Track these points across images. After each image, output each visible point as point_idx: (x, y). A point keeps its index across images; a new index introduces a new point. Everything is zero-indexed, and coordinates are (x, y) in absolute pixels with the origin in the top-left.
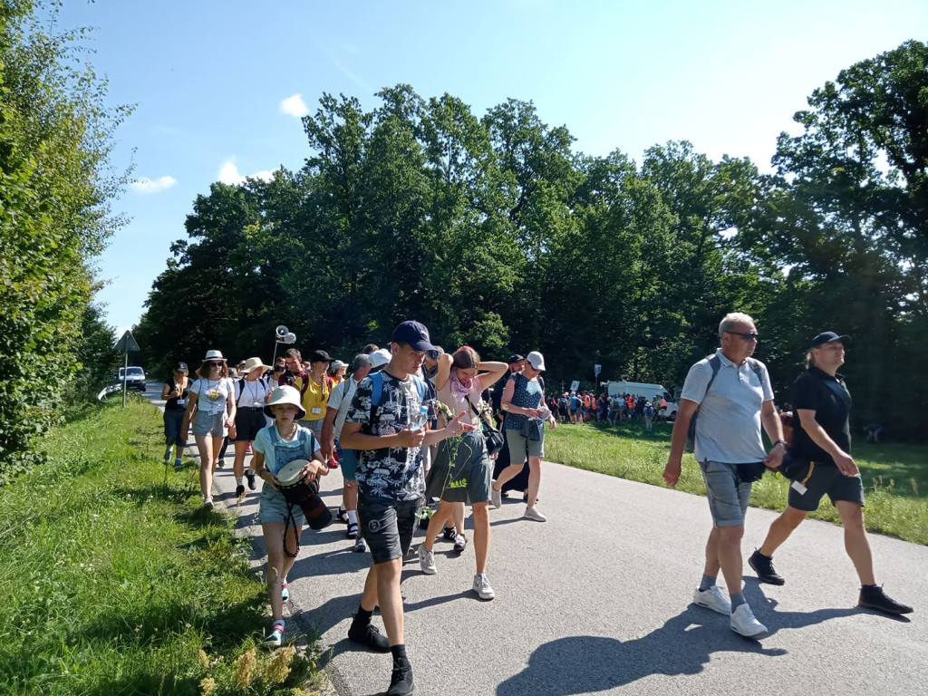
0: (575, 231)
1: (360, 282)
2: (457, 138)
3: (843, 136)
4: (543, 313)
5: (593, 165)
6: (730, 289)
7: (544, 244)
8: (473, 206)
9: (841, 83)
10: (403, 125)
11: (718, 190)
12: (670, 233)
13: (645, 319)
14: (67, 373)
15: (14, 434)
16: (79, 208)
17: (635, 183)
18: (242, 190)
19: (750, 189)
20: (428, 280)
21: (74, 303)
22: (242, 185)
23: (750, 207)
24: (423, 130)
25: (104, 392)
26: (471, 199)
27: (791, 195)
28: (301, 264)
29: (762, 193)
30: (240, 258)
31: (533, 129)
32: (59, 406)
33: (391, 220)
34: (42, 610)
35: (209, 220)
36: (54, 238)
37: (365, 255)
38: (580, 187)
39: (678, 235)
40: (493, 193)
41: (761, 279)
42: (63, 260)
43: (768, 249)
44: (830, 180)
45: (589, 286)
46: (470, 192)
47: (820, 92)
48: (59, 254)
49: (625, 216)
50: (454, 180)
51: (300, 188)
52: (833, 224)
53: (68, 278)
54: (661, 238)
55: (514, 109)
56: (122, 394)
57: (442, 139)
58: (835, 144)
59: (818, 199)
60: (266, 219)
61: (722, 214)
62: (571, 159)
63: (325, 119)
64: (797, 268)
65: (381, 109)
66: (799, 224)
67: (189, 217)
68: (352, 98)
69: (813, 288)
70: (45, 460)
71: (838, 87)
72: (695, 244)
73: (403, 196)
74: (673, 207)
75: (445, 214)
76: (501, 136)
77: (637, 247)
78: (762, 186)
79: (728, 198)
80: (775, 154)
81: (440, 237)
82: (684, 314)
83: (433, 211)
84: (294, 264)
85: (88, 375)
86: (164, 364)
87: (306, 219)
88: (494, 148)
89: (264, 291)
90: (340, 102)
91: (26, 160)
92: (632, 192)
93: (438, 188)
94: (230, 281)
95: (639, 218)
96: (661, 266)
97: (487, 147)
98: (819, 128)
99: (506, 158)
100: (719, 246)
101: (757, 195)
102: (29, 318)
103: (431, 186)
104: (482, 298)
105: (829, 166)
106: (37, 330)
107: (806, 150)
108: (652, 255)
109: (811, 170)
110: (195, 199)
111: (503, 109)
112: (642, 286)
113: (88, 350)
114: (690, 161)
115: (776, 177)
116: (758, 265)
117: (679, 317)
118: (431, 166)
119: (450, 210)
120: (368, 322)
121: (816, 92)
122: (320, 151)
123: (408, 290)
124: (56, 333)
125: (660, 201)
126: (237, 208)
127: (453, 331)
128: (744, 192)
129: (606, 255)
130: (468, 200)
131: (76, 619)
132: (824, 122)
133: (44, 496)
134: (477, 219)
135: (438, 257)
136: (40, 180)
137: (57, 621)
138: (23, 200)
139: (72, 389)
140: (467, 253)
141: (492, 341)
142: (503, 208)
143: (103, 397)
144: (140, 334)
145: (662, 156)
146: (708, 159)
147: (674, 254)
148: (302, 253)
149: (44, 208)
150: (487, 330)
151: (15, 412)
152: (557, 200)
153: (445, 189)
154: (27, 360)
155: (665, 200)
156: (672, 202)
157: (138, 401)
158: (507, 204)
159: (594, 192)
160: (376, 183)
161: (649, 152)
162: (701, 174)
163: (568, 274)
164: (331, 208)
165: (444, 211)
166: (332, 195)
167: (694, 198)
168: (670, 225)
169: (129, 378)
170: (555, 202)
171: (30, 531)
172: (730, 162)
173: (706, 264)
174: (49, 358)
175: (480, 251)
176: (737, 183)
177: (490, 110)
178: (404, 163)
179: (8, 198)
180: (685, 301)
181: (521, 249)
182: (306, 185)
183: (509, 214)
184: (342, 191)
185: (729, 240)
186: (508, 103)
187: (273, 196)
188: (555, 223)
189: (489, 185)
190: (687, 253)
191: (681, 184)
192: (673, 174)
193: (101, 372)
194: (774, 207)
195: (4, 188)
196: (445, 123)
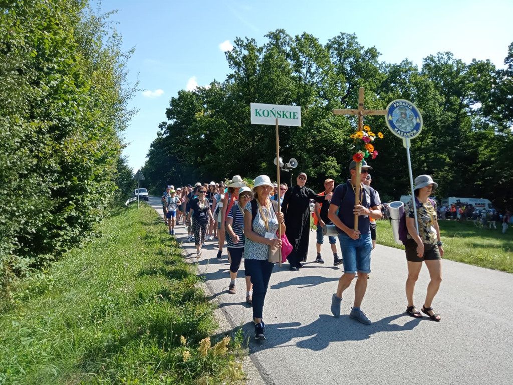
0: (381, 108)
1: (257, 142)
2: (311, 57)
5: (391, 69)
6: (477, 140)
8: (320, 96)
10: (279, 52)
11: (469, 81)
12: (439, 107)
13: (424, 158)
14: (111, 191)
15: (86, 222)
16: (113, 105)
17: (418, 78)
18: (194, 93)
19: (490, 79)
20: (294, 139)
21: (112, 155)
22: (194, 91)
23: (489, 90)
24: (291, 54)
25: (128, 202)
26: (319, 92)
28: (225, 133)
29: (498, 81)
30: (194, 130)
31: (355, 49)
32: (107, 208)
34: (103, 311)
35: (178, 110)
36: (101, 121)
37: (259, 127)
38: (384, 82)
39: (444, 108)
40: (331, 88)
41: (496, 134)
42: (106, 133)
43: (501, 115)
45: (389, 140)
46: (318, 88)
48: (105, 130)
49: (411, 98)
50: (309, 82)
51: (224, 91)
53: (109, 142)
54: (434, 111)
55: (344, 39)
56: (137, 203)
57: (302, 59)
60: (206, 109)
61: (471, 95)
63: (237, 52)
65: (268, 44)
67: (167, 109)
68: (252, 39)
70: (101, 236)
72: (454, 113)
73: (280, 92)
74: (441, 91)
75: (304, 102)
76: (336, 55)
78: (498, 77)
79: (475, 85)
80: (507, 56)
82: (448, 155)
83: (297, 100)
84: (221, 132)
85: (120, 193)
86: (157, 187)
87: (228, 108)
88: (332, 62)
89: (206, 147)
90: (245, 42)
91: (87, 81)
92: (416, 84)
93: (300, 87)
94: (189, 144)
95: (420, 99)
96: (433, 127)
97: (328, 62)
99: (339, 68)
100: (470, 114)
101: (495, 83)
102: (91, 164)
103: (296, 86)
104: (325, 149)
106: (95, 169)
108: (428, 120)
110: (171, 99)
111: (337, 39)
112: (423, 139)
113: (120, 180)
114: (451, 64)
115: (507, 71)
116: (494, 125)
117: (444, 157)
118: (294, 74)
119: (307, 99)
120: (261, 163)
122: (235, 70)
123: (283, 145)
124: (104, 171)
125: (433, 89)
126: (192, 104)
127: (309, 168)
128: (486, 81)
130: (317, 93)
131: (119, 316)
133: (101, 254)
134: (322, 103)
136: (94, 92)
137: (110, 317)
138: (86, 102)
139: (113, 200)
140: (316, 123)
141: (331, 173)
142: (338, 96)
143: (128, 204)
144: (144, 171)
145: (434, 62)
146: (463, 62)
147: (442, 120)
148: (225, 127)
149: (96, 105)
150: (328, 167)
151: (86, 211)
152: (370, 90)
153: (304, 87)
154: (91, 185)
155: (436, 88)
156: (440, 89)
157: (145, 206)
158: (339, 94)
159: (392, 85)
160: (265, 86)
161: (426, 60)
162: (458, 72)
164: (241, 101)
165: (303, 100)
166: (241, 94)
167: (454, 86)
168: (439, 103)
169: (140, 194)
170: (368, 91)
171: (95, 271)
172: (477, 63)
173: (461, 126)
174: (102, 184)
175: (324, 122)
176: (482, 76)
177: (330, 40)
178: (280, 74)
179: (79, 101)
180: (448, 147)
181: (348, 120)
182: (228, 90)
183: (341, 100)
184: (247, 91)
185: (476, 110)
186: (340, 35)
187: (210, 96)
188: (368, 104)
189: (329, 84)
190: (450, 119)
191: (446, 78)
192: (441, 72)
193: (127, 191)
194: (506, 90)
195: (77, 96)
196: (304, 49)
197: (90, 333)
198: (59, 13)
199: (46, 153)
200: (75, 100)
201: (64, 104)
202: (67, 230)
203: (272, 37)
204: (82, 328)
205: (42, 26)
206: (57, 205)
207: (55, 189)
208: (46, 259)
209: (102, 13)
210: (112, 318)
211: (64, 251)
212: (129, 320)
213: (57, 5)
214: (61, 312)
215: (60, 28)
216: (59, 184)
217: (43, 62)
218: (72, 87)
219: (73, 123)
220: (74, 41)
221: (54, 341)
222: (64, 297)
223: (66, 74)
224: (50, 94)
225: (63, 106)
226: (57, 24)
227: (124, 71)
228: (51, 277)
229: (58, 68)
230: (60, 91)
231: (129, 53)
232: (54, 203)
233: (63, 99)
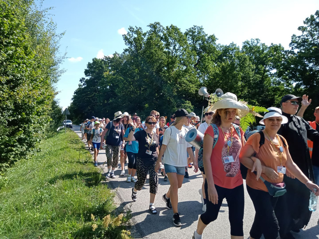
0: (218, 71)
1: (142, 91)
2: (176, 40)
3: (317, 35)
5: (224, 48)
6: (274, 91)
7: (206, 77)
8: (181, 64)
9: (316, 15)
10: (156, 36)
11: (270, 56)
12: (252, 71)
14: (47, 122)
15: (30, 142)
16: (50, 67)
17: (239, 54)
18: (103, 60)
19: (281, 55)
20: (166, 90)
21: (49, 99)
22: (103, 59)
23: (281, 62)
24: (164, 38)
25: (59, 129)
27: (296, 57)
28: (122, 85)
29: (286, 57)
30: (102, 83)
31: (202, 36)
32: (45, 133)
33: (153, 69)
34: (41, 200)
35: (92, 71)
36: (42, 77)
37: (144, 82)
38: (219, 56)
39: (255, 72)
40: (188, 59)
41: (285, 88)
42: (45, 84)
43: (288, 77)
44: (311, 51)
46: (180, 59)
47: (309, 19)
48: (44, 82)
49: (235, 66)
50: (174, 55)
51: (122, 59)
52: (312, 67)
53: (47, 90)
54: (249, 74)
55: (196, 29)
56: (65, 129)
57: (170, 41)
58: (314, 38)
59: (307, 58)
60: (111, 70)
61: (271, 64)
62: (216, 46)
63: (130, 35)
64: (298, 83)
65: (149, 31)
66: (299, 68)
67: (85, 70)
68: (139, 28)
69: (304, 90)
70: (40, 151)
71: (315, 17)
72: (261, 75)
73: (157, 61)
74: (253, 62)
75: (171, 67)
76: (191, 39)
77: (240, 77)
78: (286, 54)
79: (273, 59)
80: (291, 42)
81: (169, 75)
82: (257, 101)
83: (167, 66)
84: (120, 85)
85: (54, 123)
86: (78, 119)
87: (124, 70)
88: (188, 43)
89: (111, 94)
90: (135, 29)
91: (33, 51)
92: (238, 57)
93: (169, 58)
94: (99, 91)
95: (241, 66)
96: (248, 83)
97: (186, 43)
98: (308, 32)
99: (193, 47)
100: (270, 76)
101: (284, 58)
102: (35, 104)
103: (167, 57)
104: (184, 96)
105: (311, 46)
106: (37, 108)
107: (302, 40)
108: (245, 80)
109: (304, 48)
110: (88, 63)
111: (192, 29)
112: (242, 91)
113: (54, 115)
114: (259, 46)
115: (291, 51)
116: (284, 83)
117: (255, 101)
118: (166, 50)
119: (173, 65)
120: (145, 105)
121: (307, 19)
122: (128, 46)
123: (159, 93)
124: (43, 109)
125: (248, 60)
126: (101, 67)
127: (174, 107)
128: (279, 57)
129: (228, 80)
130: (179, 62)
131: (52, 203)
132: (310, 30)
133: (40, 162)
134: (182, 68)
135: (169, 82)
136: (37, 58)
137: (46, 203)
138: (32, 65)
139: (49, 127)
140: (179, 80)
142: (192, 64)
143: (59, 130)
144: (70, 109)
145: (249, 44)
146: (266, 45)
147: (253, 79)
148: (123, 81)
149: (38, 67)
150: (186, 107)
151: (31, 135)
152: (211, 61)
153: (171, 58)
154: (34, 118)
155: (250, 60)
157: (70, 131)
158: (193, 63)
159: (224, 58)
160: (148, 57)
161: (244, 43)
162: (263, 50)
163: (214, 87)
164: (132, 66)
165: (171, 66)
166: (133, 61)
167: (261, 59)
168: (252, 69)
169: (67, 124)
170: (210, 61)
171: (36, 174)
172: (274, 46)
173: (265, 83)
174: (41, 117)
175: (183, 79)
176: (276, 53)
177: (187, 30)
178: (157, 49)
179: (27, 64)
180: (257, 96)
181: (198, 79)
182: (124, 58)
183: (194, 66)
184: (136, 59)
185: (273, 74)
186: (193, 27)
187: (113, 62)
188: (210, 69)
189: (187, 56)
190: (258, 79)
191: (256, 54)
192: (253, 51)
193: (58, 122)
194: (290, 62)
195: (26, 61)
196: (171, 35)
197: (32, 214)
198: (14, 7)
199: (4, 98)
200: (24, 63)
201: (17, 65)
202: (18, 147)
204: (26, 211)
205: (2, 15)
206: (11, 131)
207: (10, 120)
208: (3, 166)
209: (43, 8)
210: (47, 204)
211: (16, 161)
212: (58, 205)
213: (12, 2)
214: (13, 201)
215: (15, 17)
216: (13, 117)
217: (2, 38)
218: (23, 55)
219: (23, 78)
220: (25, 25)
221: (7, 220)
222: (15, 191)
223: (19, 46)
224: (7, 59)
225: (16, 67)
226: (13, 14)
227: (58, 45)
228: (6, 178)
229: (13, 42)
230: (14, 57)
231: (61, 34)
232: (9, 130)
233: (17, 62)
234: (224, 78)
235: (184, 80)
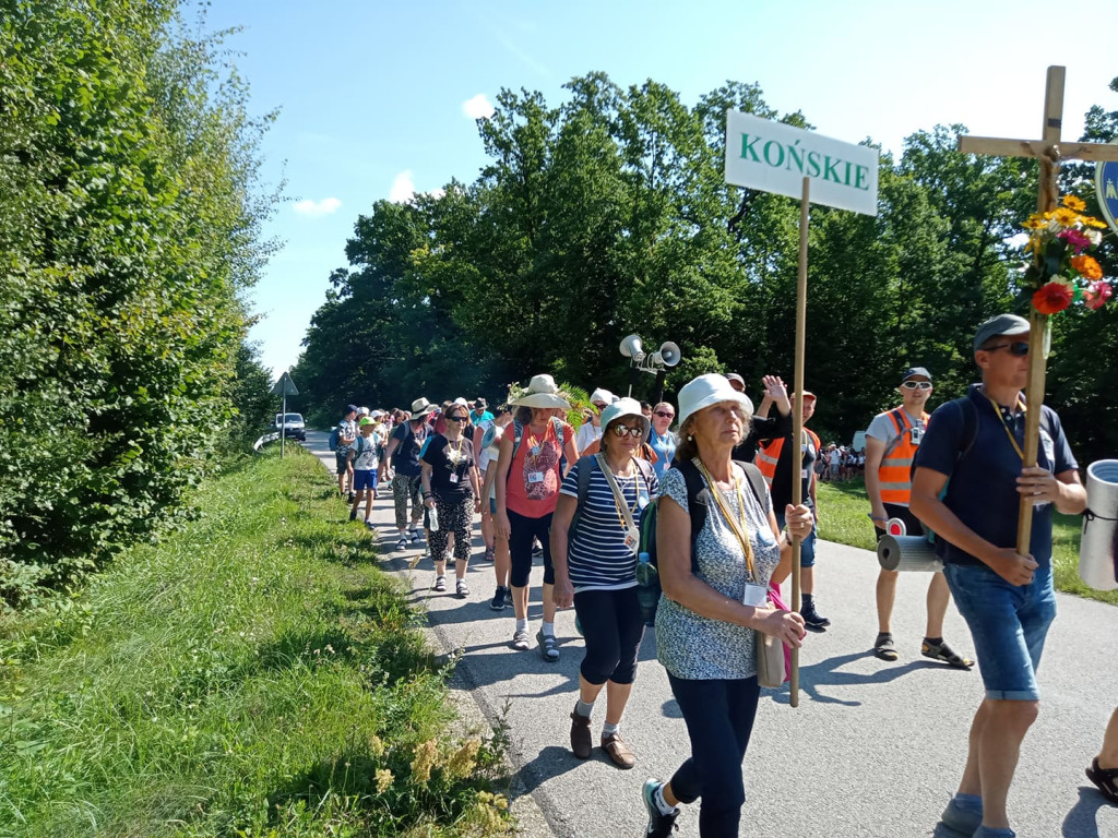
0: (813, 243)
1: (543, 313)
2: (663, 133)
4: (769, 347)
7: (771, 261)
8: (681, 217)
10: (594, 121)
11: (1003, 186)
12: (939, 241)
13: (904, 352)
14: (222, 419)
15: (165, 486)
16: (229, 231)
17: (892, 179)
18: (408, 208)
20: (626, 308)
21: (226, 340)
22: (408, 203)
24: (620, 126)
25: (260, 442)
26: (679, 208)
29: (1063, 187)
30: (407, 287)
32: (213, 457)
33: (581, 237)
34: (201, 683)
35: (372, 244)
36: (202, 267)
37: (551, 281)
39: (949, 244)
40: (707, 200)
42: (212, 291)
45: (831, 312)
46: (678, 200)
48: (210, 284)
50: (658, 185)
51: (474, 203)
53: (219, 312)
54: (926, 249)
55: (734, 94)
56: (280, 444)
57: (644, 136)
60: (435, 241)
61: (1007, 216)
63: (503, 119)
65: (570, 104)
67: (349, 241)
68: (535, 92)
70: (199, 516)
72: (971, 256)
73: (595, 208)
74: (943, 208)
75: (647, 227)
76: (717, 128)
77: (894, 262)
78: (1064, 178)
79: (1016, 196)
80: (1082, 136)
81: (640, 256)
82: (956, 346)
83: (632, 223)
84: (467, 293)
85: (243, 423)
86: (325, 410)
87: (481, 240)
88: (708, 143)
89: (434, 324)
90: (521, 98)
91: (172, 178)
92: (888, 192)
93: (638, 196)
94: (396, 316)
95: (897, 224)
96: (925, 285)
97: (699, 142)
100: (1004, 257)
102: (179, 359)
103: (630, 194)
104: (692, 329)
106: (187, 370)
108: (914, 271)
110: (356, 220)
111: (720, 94)
112: (901, 311)
113: (243, 395)
115: (1083, 166)
117: (948, 349)
118: (629, 170)
119: (653, 223)
120: (554, 360)
122: (497, 158)
123: (601, 322)
124: (207, 374)
125: (925, 202)
126: (403, 230)
129: (852, 273)
130: (675, 210)
131: (238, 694)
133: (199, 556)
134: (686, 232)
135: (637, 280)
136: (188, 202)
137: (217, 695)
138: (169, 224)
139: (226, 438)
140: (673, 275)
142: (720, 217)
143: (259, 447)
144: (298, 376)
145: (927, 144)
147: (943, 269)
148: (476, 280)
149: (192, 232)
150: (698, 368)
151: (167, 461)
152: (789, 205)
153: (647, 197)
154: (176, 404)
155: (932, 200)
156: (941, 204)
157: (297, 452)
158: (724, 212)
160: (563, 193)
161: (910, 141)
162: (979, 166)
164: (510, 225)
165: (645, 224)
166: (511, 210)
167: (970, 197)
168: (938, 232)
169: (287, 425)
170: (786, 207)
171: (185, 595)
173: (985, 282)
174: (201, 402)
175: (689, 271)
176: (1029, 175)
177: (704, 97)
178: (597, 167)
179: (153, 223)
180: (957, 328)
181: (742, 268)
182: (481, 200)
183: (727, 225)
184: (523, 205)
185: (1017, 250)
186: (727, 87)
187: (443, 214)
188: (786, 234)
189: (702, 190)
190: (961, 267)
191: (953, 179)
192: (942, 168)
193: (257, 419)
195: (149, 211)
196: (648, 116)
197: (172, 731)
198: (112, 32)
199: (78, 337)
200: (144, 220)
201: (121, 227)
202: (123, 504)
203: (578, 87)
204: (155, 719)
205: (74, 57)
206: (102, 449)
207: (98, 412)
208: (76, 568)
209: (207, 31)
210: (221, 697)
211: (117, 550)
212: (258, 701)
213: (108, 14)
214: (109, 684)
215: (115, 64)
216: (107, 403)
217: (73, 135)
218: (140, 191)
219: (139, 269)
220: (145, 91)
221: (91, 747)
222: (116, 652)
223: (126, 162)
224: (89, 207)
225: (118, 232)
226: (108, 55)
227: (255, 158)
228: (86, 607)
229: (109, 149)
230: (112, 200)
231: (265, 119)
232: (96, 444)
233: (119, 217)
234: (837, 266)
235: (692, 274)
